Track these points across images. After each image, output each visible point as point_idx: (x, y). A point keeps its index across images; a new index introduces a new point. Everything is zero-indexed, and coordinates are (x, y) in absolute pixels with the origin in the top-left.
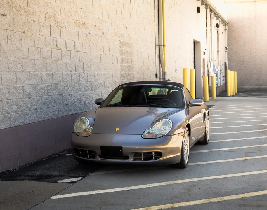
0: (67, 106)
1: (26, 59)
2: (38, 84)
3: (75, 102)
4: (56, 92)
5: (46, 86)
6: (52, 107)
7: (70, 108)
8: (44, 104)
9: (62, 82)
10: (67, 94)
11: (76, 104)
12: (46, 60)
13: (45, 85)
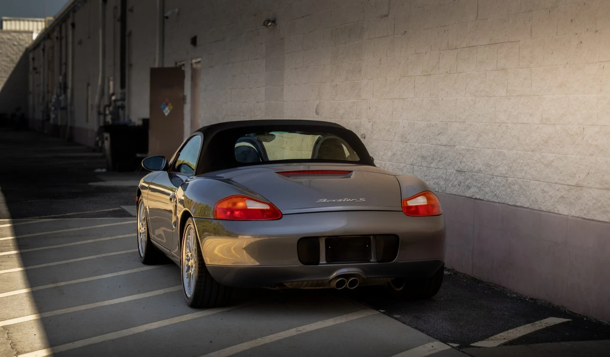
0: (463, 174)
1: (405, 77)
2: (417, 120)
3: (480, 171)
4: (444, 140)
5: (428, 124)
6: (436, 168)
7: (468, 182)
8: (423, 157)
9: (454, 120)
10: (463, 147)
11: (482, 175)
12: (430, 75)
13: (427, 122)
